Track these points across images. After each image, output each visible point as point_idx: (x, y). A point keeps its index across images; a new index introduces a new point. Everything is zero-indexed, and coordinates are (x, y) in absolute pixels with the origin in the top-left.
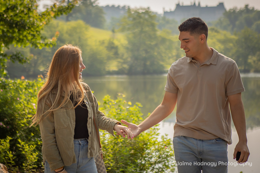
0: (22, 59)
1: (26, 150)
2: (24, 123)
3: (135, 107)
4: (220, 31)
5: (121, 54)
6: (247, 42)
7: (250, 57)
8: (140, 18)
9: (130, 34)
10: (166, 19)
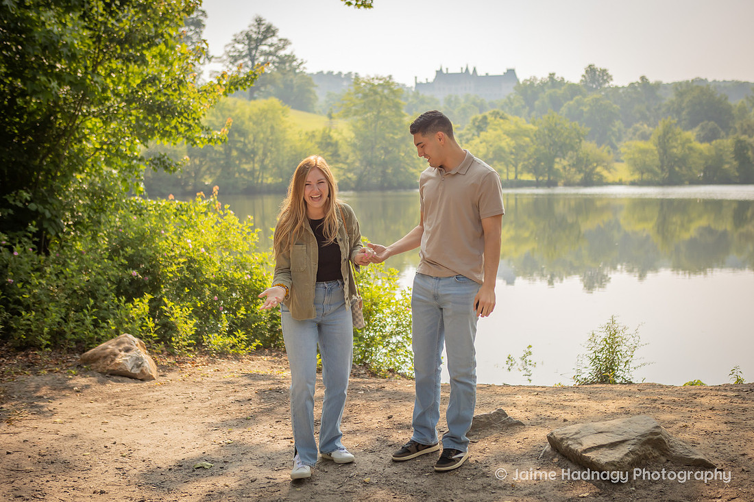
0: (170, 165)
1: (176, 315)
2: (172, 272)
4: (510, 117)
5: (343, 156)
6: (552, 134)
7: (557, 160)
8: (376, 93)
9: (358, 120)
10: (420, 95)
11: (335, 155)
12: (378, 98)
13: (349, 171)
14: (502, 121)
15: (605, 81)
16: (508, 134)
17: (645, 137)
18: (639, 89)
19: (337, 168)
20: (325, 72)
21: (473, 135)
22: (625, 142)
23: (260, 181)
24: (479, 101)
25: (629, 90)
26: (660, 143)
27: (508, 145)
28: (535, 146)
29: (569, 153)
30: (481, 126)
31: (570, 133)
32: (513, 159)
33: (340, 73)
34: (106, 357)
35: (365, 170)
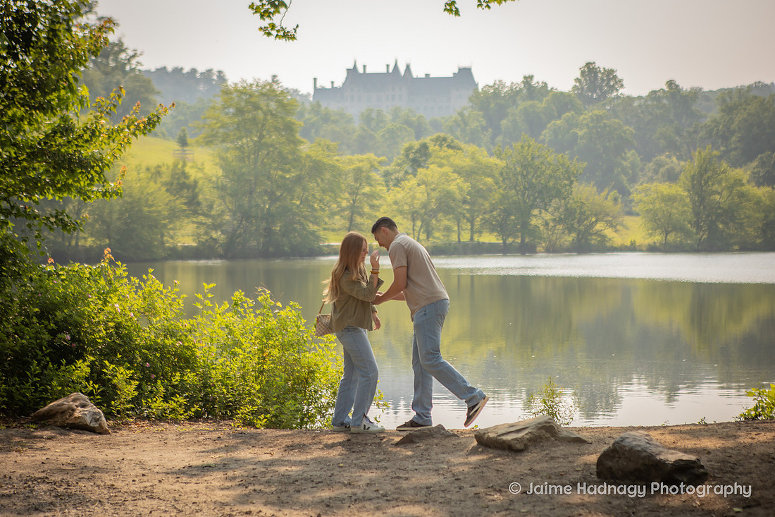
2: (100, 338)
3: (288, 308)
4: (463, 145)
5: (204, 205)
6: (528, 173)
7: (535, 212)
8: (257, 107)
9: (228, 149)
10: (323, 108)
11: (193, 202)
12: (260, 115)
13: (215, 227)
14: (450, 151)
15: (612, 88)
16: (459, 171)
17: (672, 177)
18: (665, 101)
19: (193, 222)
20: (170, 69)
21: (406, 173)
22: (641, 184)
24: (414, 119)
25: (650, 103)
26: (693, 186)
27: (460, 189)
28: (501, 191)
29: (553, 201)
30: (418, 158)
31: (555, 171)
32: (467, 210)
33: (194, 71)
34: (63, 412)
35: (239, 227)
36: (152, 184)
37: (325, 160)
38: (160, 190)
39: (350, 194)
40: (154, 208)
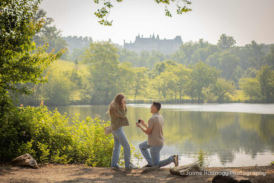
0: (27, 92)
2: (37, 133)
3: (107, 123)
4: (177, 64)
5: (84, 85)
6: (201, 74)
7: (203, 88)
8: (103, 50)
9: (92, 65)
10: (127, 51)
11: (79, 84)
12: (104, 53)
13: (88, 93)
14: (173, 66)
15: (232, 44)
16: (175, 73)
17: (253, 76)
18: (251, 48)
19: (80, 92)
20: (72, 36)
21: (157, 74)
22: (242, 78)
23: (36, 99)
24: (160, 54)
25: (246, 49)
26: (261, 79)
27: (176, 80)
28: (191, 81)
29: (210, 84)
30: (161, 69)
31: (210, 73)
32: (179, 87)
33: (81, 37)
34: (22, 161)
35: (96, 93)
36: (65, 78)
37: (127, 69)
38: (68, 80)
39: (136, 81)
40: (65, 87)
